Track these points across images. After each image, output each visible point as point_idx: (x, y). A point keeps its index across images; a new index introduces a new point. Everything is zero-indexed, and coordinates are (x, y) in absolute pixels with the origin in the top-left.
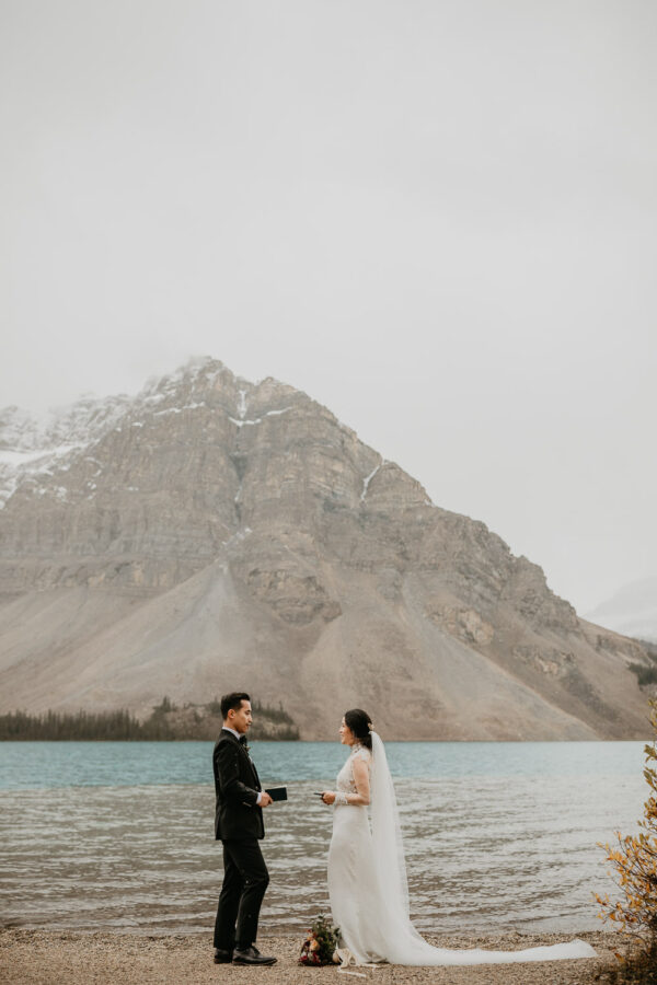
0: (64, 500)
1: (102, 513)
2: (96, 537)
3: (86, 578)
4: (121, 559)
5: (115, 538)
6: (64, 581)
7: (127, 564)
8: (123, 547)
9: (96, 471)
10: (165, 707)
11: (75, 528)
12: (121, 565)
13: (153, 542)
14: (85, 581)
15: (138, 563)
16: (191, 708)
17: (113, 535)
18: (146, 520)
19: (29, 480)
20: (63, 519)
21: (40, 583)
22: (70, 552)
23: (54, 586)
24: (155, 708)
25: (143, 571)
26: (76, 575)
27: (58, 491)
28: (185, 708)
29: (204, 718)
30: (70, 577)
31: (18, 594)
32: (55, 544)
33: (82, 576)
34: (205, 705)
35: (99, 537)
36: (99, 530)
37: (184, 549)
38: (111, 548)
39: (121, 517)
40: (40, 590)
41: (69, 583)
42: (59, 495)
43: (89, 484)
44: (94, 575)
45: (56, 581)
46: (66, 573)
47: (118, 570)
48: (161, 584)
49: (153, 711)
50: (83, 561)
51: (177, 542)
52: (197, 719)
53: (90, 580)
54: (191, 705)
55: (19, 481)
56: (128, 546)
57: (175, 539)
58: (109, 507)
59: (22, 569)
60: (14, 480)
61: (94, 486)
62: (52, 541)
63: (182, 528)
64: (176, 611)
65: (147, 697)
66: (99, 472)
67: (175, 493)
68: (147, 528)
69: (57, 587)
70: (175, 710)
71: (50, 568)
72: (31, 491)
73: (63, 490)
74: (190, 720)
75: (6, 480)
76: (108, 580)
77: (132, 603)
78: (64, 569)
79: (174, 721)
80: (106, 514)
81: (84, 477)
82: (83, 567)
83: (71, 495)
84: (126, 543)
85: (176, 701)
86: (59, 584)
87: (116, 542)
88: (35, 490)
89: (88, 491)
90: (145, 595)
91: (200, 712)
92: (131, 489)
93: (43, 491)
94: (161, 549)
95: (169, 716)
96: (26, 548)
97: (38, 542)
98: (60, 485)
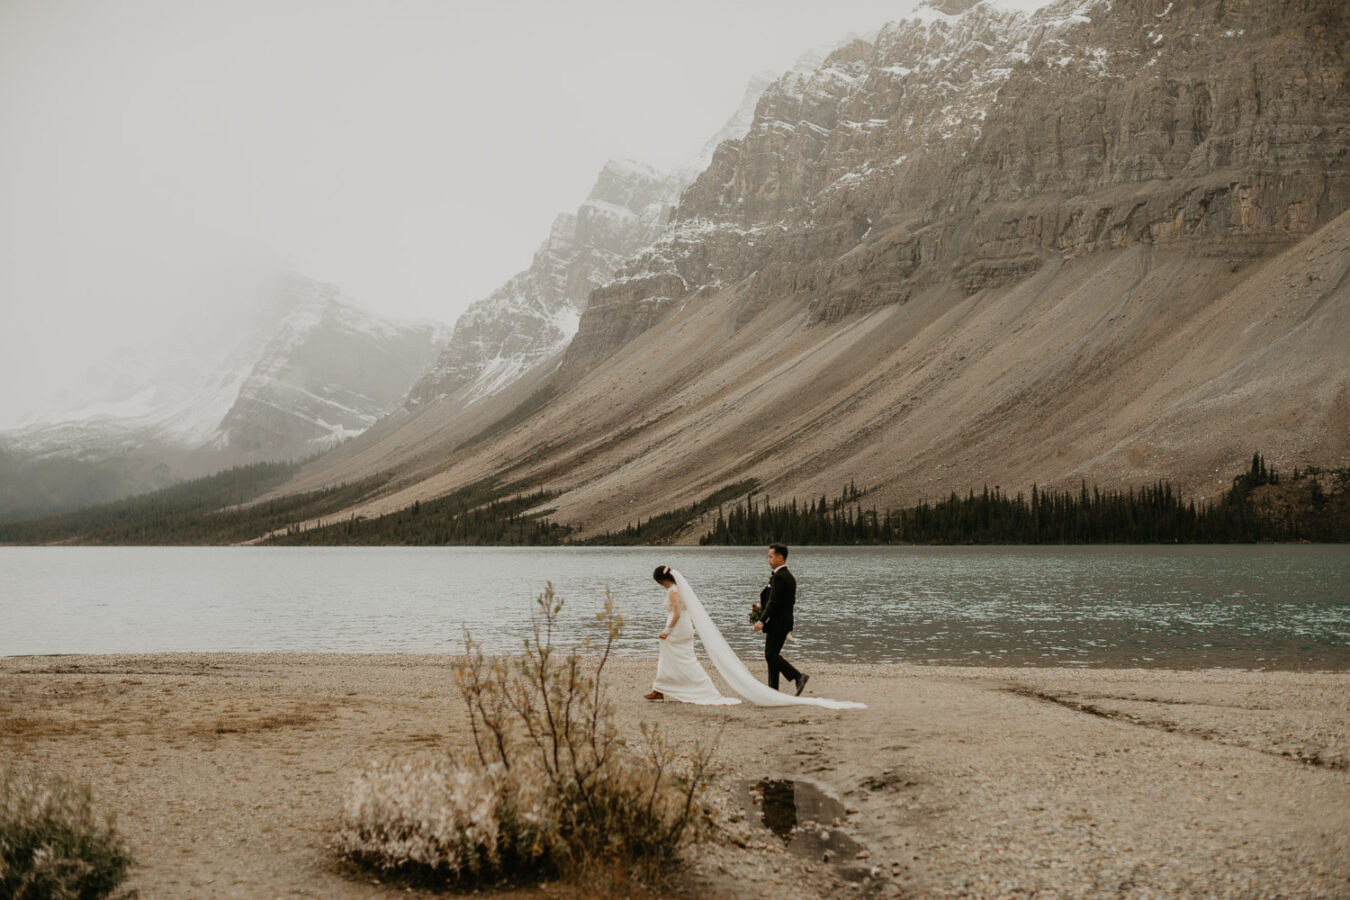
0: (1101, 74)
1: (1174, 92)
2: (1164, 141)
3: (1148, 227)
4: (1209, 182)
5: (1203, 140)
6: (1109, 235)
7: (1224, 191)
8: (1214, 155)
9: (1164, 5)
10: (1258, 475)
11: (1125, 129)
12: (1213, 194)
13: (1272, 141)
14: (1146, 234)
15: (1244, 188)
16: (1310, 477)
17: (1199, 132)
18: (1258, 95)
19: (1050, 41)
20: (1101, 112)
21: (1064, 242)
22: (1117, 176)
23: (1090, 246)
24: (1237, 478)
25: (1256, 203)
26: (1128, 223)
27: (1091, 57)
28: (1296, 476)
29: (1332, 495)
30: (1116, 226)
31: (1025, 268)
32: (1092, 164)
33: (1137, 223)
34: (1339, 471)
35: (1172, 141)
36: (1170, 126)
37: (1336, 149)
38: (1192, 162)
39: (1212, 93)
40: (1066, 257)
41: (1118, 237)
42: (1093, 65)
43: (1151, 35)
44: (1162, 220)
45: (1095, 235)
46: (1109, 221)
47: (1205, 203)
48: (1291, 226)
49: (1229, 486)
50: (1143, 191)
51: (1323, 136)
52: (1317, 496)
53: (1155, 228)
54: (1312, 471)
55: (1034, 44)
56: (1224, 151)
57: (1316, 130)
58: (1187, 79)
59: (1031, 217)
60: (1024, 46)
61: (1160, 37)
62: (1084, 158)
63: (1332, 105)
64: (1311, 279)
65: (1227, 457)
66: (1170, 5)
67: (1317, 29)
68: (1259, 112)
69: (1095, 249)
70: (1274, 480)
71: (1080, 213)
72: (1043, 64)
73: (1100, 53)
74: (1300, 502)
75: (1010, 48)
76: (1188, 226)
77: (1233, 271)
78: (1106, 211)
79: (1267, 503)
80: (1182, 91)
81: (1140, 23)
82: (1140, 205)
83: (1116, 62)
84: (1219, 147)
85: (1280, 461)
86: (1100, 242)
87: (1201, 148)
88: (1050, 61)
89: (1147, 49)
90: (1259, 251)
91: (1327, 486)
92: (1229, 33)
93: (1064, 61)
94: (1290, 152)
95: (1259, 494)
96: (1038, 176)
97: (1061, 162)
98: (1096, 43)
